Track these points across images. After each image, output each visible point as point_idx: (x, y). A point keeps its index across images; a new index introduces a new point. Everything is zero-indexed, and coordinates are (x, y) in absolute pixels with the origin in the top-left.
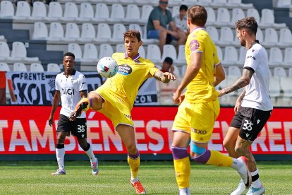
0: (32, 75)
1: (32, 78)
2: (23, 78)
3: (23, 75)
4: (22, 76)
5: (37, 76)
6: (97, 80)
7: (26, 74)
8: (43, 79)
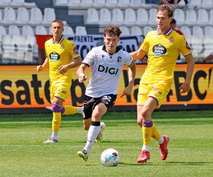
0: (83, 38)
1: (83, 40)
2: (77, 40)
3: (77, 38)
4: (75, 39)
5: (87, 39)
6: (133, 42)
7: (78, 37)
8: (92, 41)
